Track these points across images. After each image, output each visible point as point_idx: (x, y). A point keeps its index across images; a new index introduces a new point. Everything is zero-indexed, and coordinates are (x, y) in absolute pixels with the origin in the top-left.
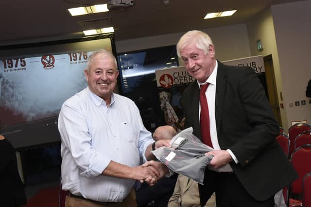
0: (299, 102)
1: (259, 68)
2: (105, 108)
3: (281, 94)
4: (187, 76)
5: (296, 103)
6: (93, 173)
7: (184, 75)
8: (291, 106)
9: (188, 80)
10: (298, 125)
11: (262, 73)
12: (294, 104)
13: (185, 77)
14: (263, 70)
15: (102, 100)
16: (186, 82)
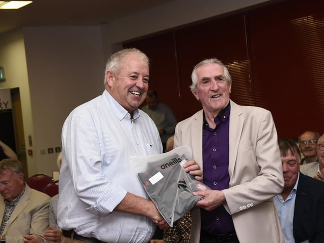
0: (52, 149)
1: (4, 103)
2: (128, 124)
3: (30, 138)
5: (49, 149)
6: (100, 209)
8: (43, 153)
10: (39, 177)
11: (8, 110)
12: (47, 151)
14: (9, 107)
15: (127, 112)
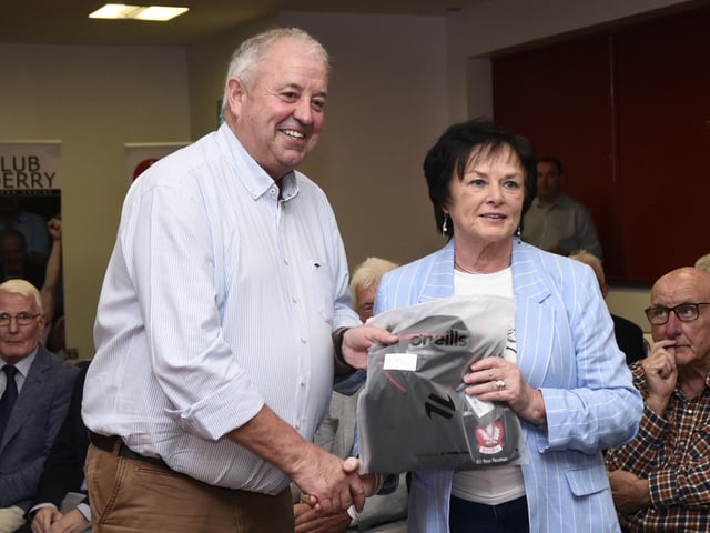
4: (27, 171)
7: (19, 166)
9: (29, 181)
13: (19, 173)
15: (272, 181)
16: (22, 187)
